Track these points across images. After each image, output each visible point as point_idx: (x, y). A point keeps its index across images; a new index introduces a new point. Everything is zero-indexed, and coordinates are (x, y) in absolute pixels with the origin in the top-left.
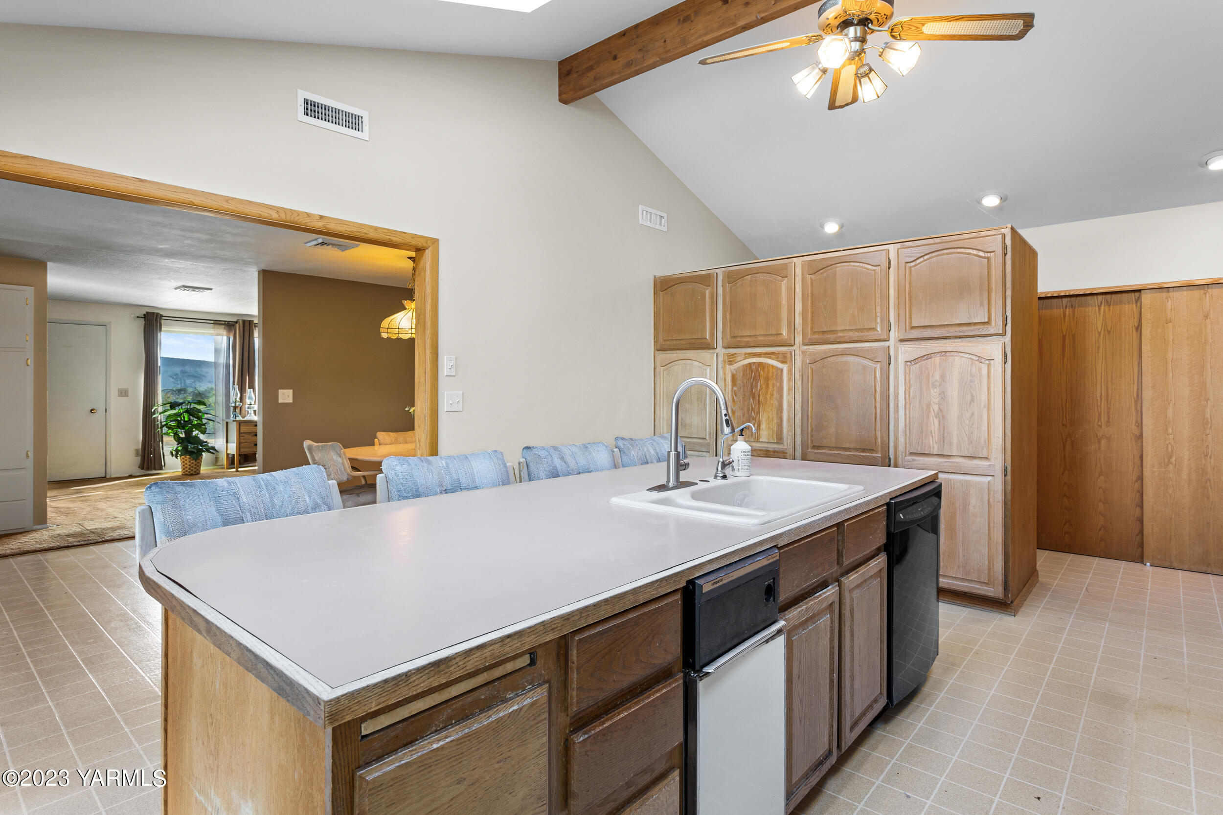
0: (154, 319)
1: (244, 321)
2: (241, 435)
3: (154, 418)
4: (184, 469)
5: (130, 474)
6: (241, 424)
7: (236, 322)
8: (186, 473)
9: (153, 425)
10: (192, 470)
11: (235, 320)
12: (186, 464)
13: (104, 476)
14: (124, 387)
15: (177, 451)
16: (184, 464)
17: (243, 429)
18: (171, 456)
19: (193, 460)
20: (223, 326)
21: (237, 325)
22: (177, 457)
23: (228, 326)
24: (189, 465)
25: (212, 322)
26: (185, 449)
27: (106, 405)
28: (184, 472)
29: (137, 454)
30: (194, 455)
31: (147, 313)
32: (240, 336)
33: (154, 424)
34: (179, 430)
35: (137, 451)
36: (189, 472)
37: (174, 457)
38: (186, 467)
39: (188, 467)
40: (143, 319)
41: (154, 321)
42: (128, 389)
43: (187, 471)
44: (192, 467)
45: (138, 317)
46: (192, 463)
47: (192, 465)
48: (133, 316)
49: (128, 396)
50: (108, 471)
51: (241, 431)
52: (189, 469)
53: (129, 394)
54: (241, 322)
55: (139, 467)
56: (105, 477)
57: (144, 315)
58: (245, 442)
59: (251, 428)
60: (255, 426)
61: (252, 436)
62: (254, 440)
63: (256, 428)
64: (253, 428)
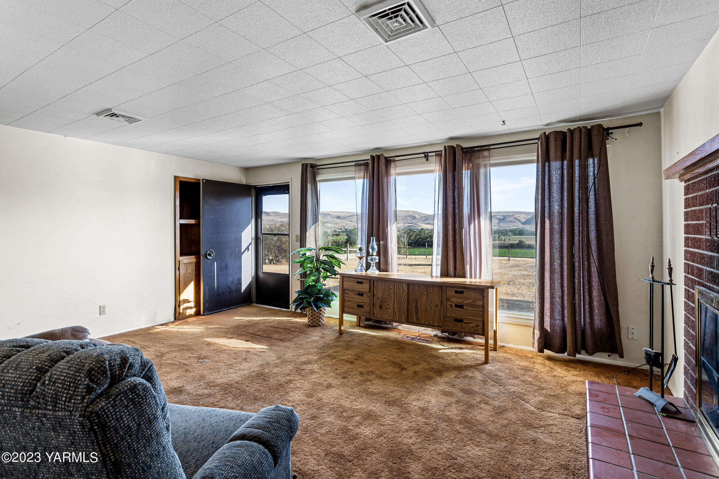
2: (346, 291)
6: (345, 279)
17: (348, 284)
58: (349, 301)
59: (353, 285)
60: (358, 282)
61: (356, 295)
62: (358, 300)
63: (360, 286)
64: (355, 286)
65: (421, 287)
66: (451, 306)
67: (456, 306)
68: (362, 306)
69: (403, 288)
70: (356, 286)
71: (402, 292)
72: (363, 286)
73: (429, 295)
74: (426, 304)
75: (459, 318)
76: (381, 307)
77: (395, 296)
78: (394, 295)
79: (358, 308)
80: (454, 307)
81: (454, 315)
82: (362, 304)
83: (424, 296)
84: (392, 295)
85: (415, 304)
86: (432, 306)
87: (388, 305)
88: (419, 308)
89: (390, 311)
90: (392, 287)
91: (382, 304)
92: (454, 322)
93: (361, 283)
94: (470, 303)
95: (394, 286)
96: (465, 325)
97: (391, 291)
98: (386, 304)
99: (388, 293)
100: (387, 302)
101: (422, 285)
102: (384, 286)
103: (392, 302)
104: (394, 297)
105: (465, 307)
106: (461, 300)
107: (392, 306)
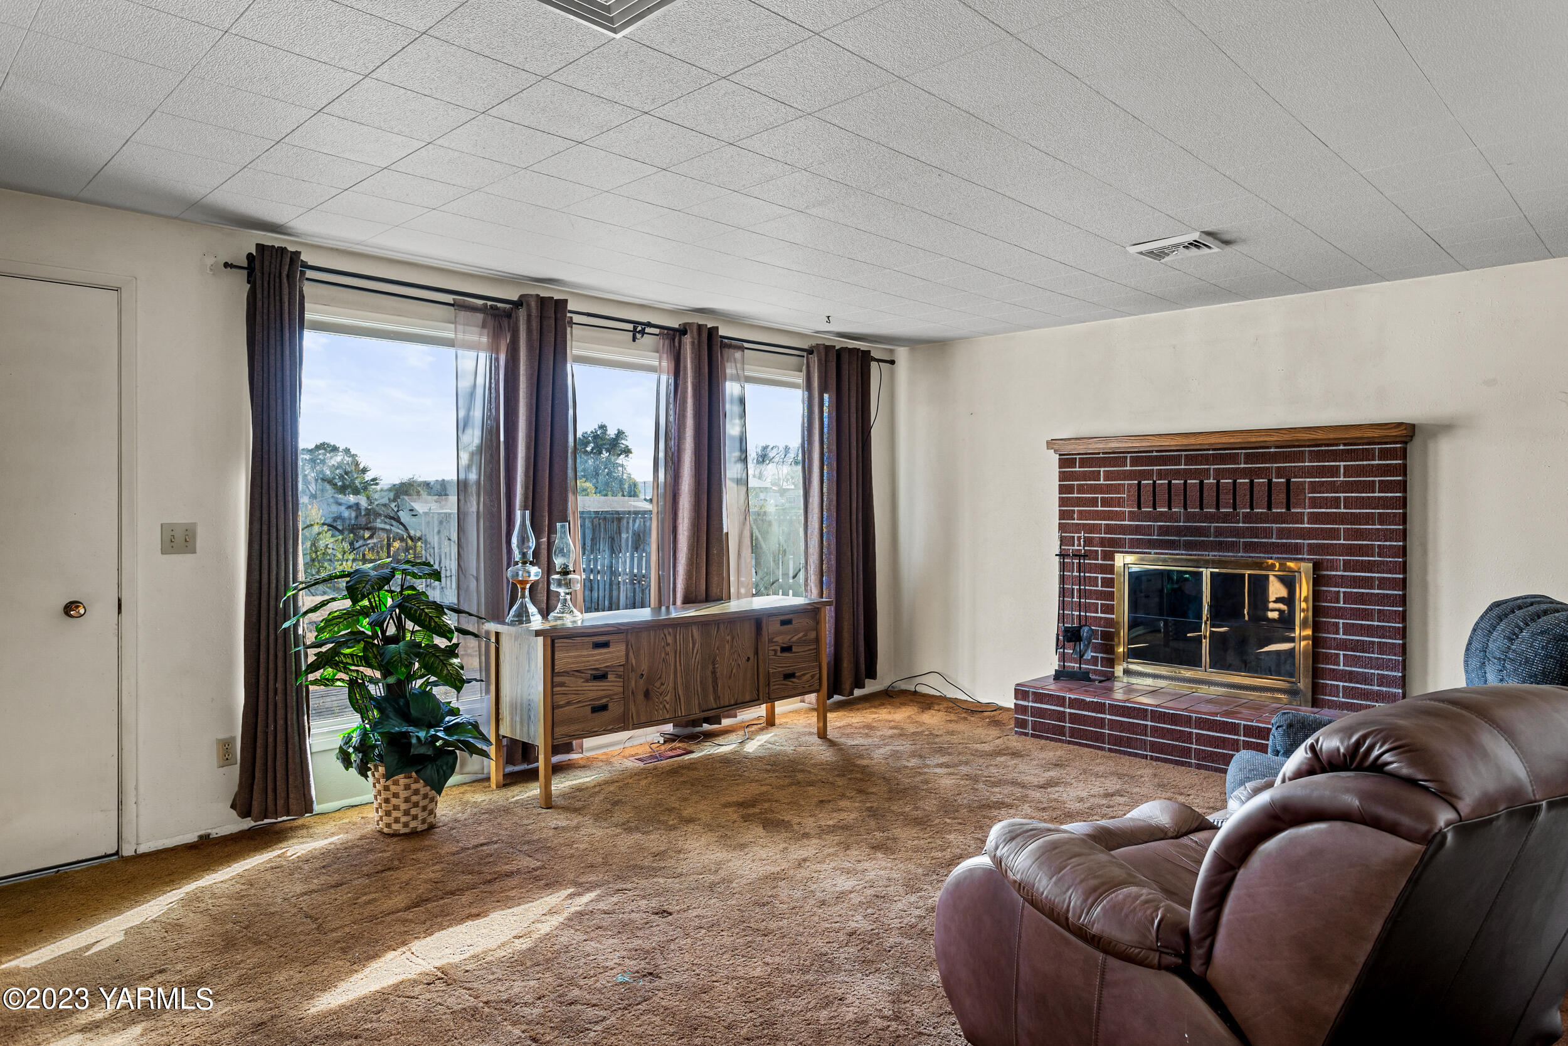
0: (285, 273)
1: (543, 302)
2: (557, 679)
3: (287, 630)
4: (388, 813)
5: (202, 832)
6: (558, 644)
7: (518, 304)
8: (395, 827)
9: (280, 654)
10: (415, 818)
11: (515, 298)
12: (396, 795)
13: (114, 851)
14: (180, 517)
15: (364, 748)
16: (388, 794)
17: (566, 659)
18: (339, 765)
19: (416, 782)
20: (480, 317)
21: (522, 313)
22: (363, 771)
23: (495, 316)
24: (407, 800)
25: (449, 298)
26: (398, 744)
27: (119, 585)
28: (388, 825)
29: (226, 757)
30: (430, 771)
31: (260, 247)
32: (530, 348)
33: (285, 652)
34: (368, 672)
35: (225, 746)
36: (406, 825)
37: (353, 771)
38: (396, 808)
39: (403, 806)
40: (245, 272)
41: (285, 280)
42: (195, 524)
43: (397, 820)
44: (416, 805)
45: (226, 265)
46: (416, 792)
47: (414, 798)
48: (210, 261)
49: (194, 552)
50: (128, 833)
51: (557, 669)
52: (406, 813)
53: (199, 544)
54: (533, 304)
55: (233, 806)
56: (117, 853)
57: (250, 257)
58: (569, 703)
59: (584, 656)
60: (597, 645)
61: (587, 681)
62: (592, 695)
63: (601, 654)
64: (589, 656)
65: (722, 626)
66: (775, 651)
67: (784, 650)
68: (604, 708)
69: (692, 636)
70: (592, 655)
71: (691, 646)
72: (609, 652)
73: (735, 640)
74: (731, 661)
75: (789, 671)
76: (647, 694)
77: (678, 660)
78: (675, 657)
79: (594, 715)
80: (779, 653)
81: (780, 669)
82: (604, 700)
83: (727, 646)
84: (672, 655)
85: (711, 667)
86: (740, 663)
87: (662, 684)
88: (718, 675)
89: (667, 698)
90: (670, 640)
91: (650, 687)
92: (784, 682)
93: (606, 645)
94: (800, 638)
95: (675, 636)
96: (797, 681)
97: (668, 649)
98: (658, 684)
99: (663, 655)
100: (660, 678)
101: (724, 623)
102: (652, 640)
103: (672, 676)
104: (676, 661)
105: (794, 649)
106: (789, 637)
107: (671, 685)
